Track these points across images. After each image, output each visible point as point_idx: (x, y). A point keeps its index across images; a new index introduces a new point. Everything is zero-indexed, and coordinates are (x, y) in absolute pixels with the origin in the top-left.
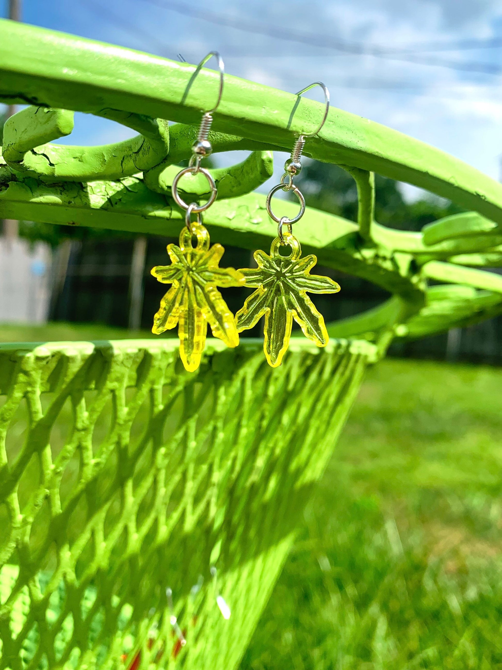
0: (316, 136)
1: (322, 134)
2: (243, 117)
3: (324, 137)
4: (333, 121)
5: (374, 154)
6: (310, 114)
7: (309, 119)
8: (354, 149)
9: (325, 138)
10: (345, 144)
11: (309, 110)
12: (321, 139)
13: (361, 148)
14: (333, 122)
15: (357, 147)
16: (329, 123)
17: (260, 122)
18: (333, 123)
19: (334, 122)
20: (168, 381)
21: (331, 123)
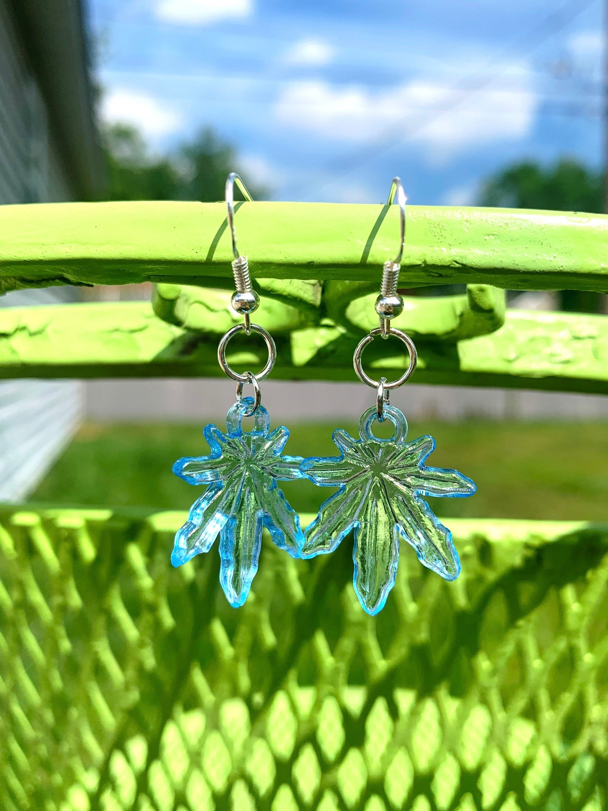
0: (455, 265)
1: (466, 260)
2: (310, 261)
3: (471, 264)
4: (495, 233)
5: (597, 272)
6: (443, 232)
7: (439, 241)
8: (543, 271)
9: (474, 264)
10: (522, 267)
11: (440, 226)
12: (467, 267)
13: (561, 268)
14: (493, 235)
15: (550, 268)
16: (486, 238)
17: (341, 263)
18: (496, 236)
19: (498, 236)
20: (472, 576)
21: (492, 237)
